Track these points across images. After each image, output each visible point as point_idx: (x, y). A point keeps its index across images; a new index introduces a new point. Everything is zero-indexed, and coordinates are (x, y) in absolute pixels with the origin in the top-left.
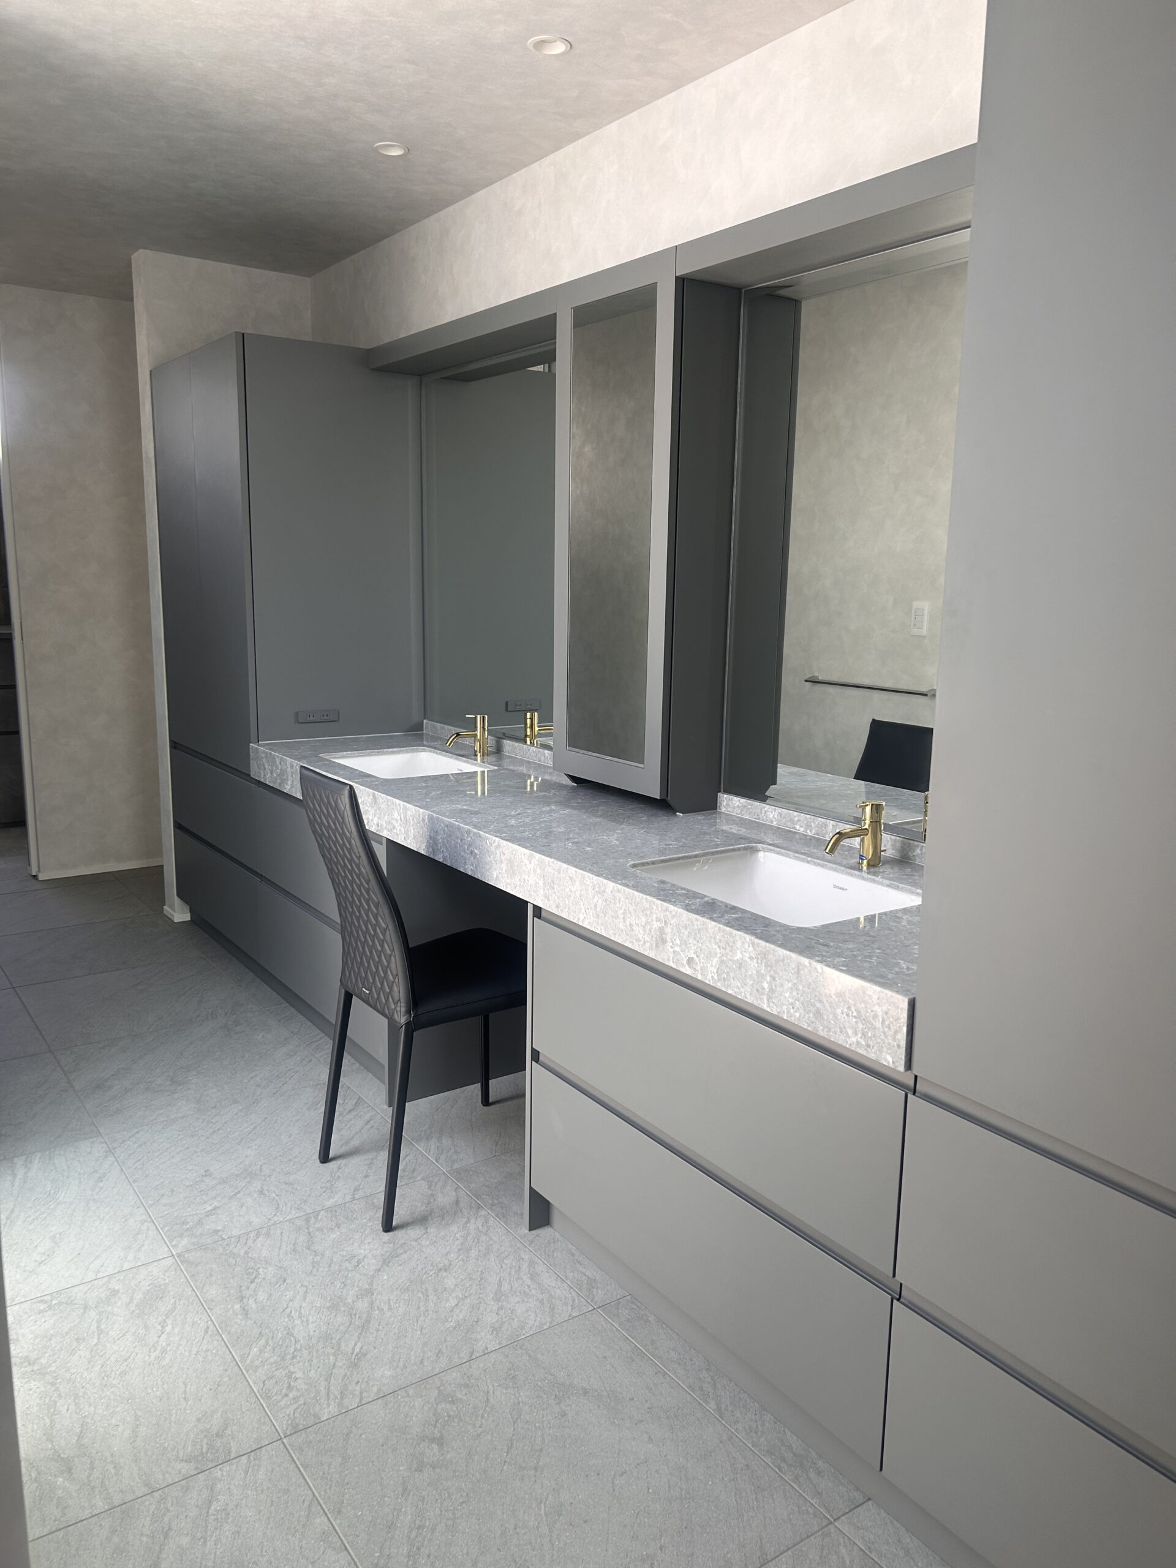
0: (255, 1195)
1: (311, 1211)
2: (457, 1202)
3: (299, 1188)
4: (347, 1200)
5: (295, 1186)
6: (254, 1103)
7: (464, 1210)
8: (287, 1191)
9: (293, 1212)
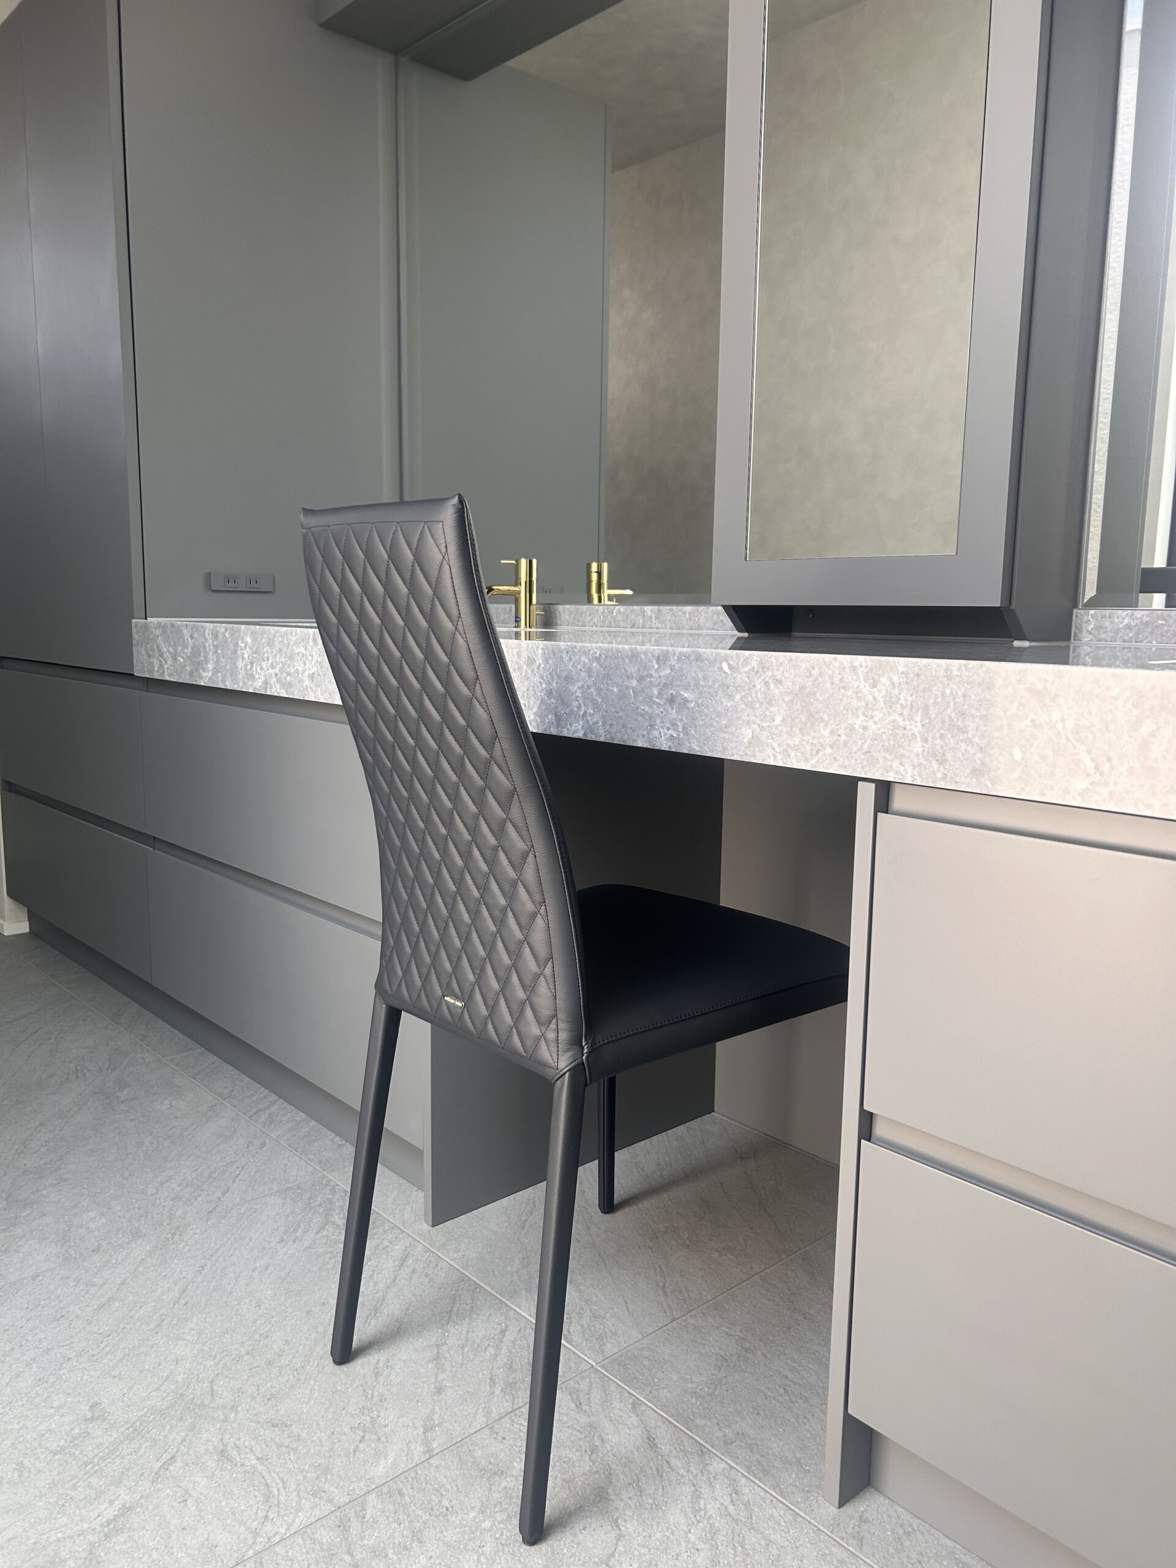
0: (211, 1464)
1: (347, 1499)
2: (651, 1442)
3: (304, 1435)
4: (417, 1458)
5: (295, 1430)
6: (174, 1235)
7: (675, 1462)
8: (279, 1446)
9: (307, 1505)
